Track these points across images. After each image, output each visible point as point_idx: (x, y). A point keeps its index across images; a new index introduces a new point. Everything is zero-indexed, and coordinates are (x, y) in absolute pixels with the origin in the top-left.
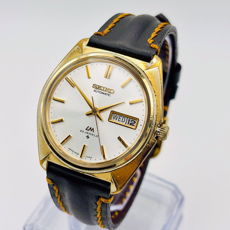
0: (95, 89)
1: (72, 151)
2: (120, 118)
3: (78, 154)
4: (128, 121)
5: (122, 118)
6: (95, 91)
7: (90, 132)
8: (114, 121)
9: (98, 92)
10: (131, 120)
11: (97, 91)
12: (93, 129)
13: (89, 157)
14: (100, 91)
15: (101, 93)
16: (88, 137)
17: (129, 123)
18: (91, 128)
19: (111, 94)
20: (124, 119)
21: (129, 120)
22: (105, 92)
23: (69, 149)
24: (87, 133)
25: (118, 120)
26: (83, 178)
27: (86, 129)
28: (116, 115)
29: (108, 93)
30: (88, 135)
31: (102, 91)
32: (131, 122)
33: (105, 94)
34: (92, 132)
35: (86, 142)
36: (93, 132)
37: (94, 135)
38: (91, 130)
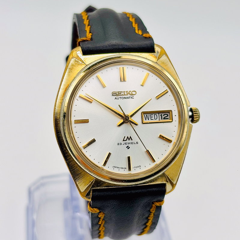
0: (115, 97)
1: (118, 168)
2: (152, 116)
3: (126, 168)
4: (160, 117)
5: (153, 116)
6: (116, 98)
7: (128, 141)
8: (147, 121)
9: (120, 98)
10: (163, 114)
11: (118, 98)
12: (130, 137)
13: (138, 167)
14: (122, 96)
15: (123, 98)
16: (128, 147)
17: (163, 118)
18: (128, 137)
19: (134, 96)
20: (156, 116)
21: (161, 115)
22: (127, 96)
23: (114, 168)
24: (126, 144)
25: (151, 119)
26: (134, 191)
27: (124, 140)
28: (147, 115)
29: (130, 96)
30: (128, 145)
31: (124, 96)
32: (164, 117)
33: (128, 98)
34: (130, 141)
35: (129, 153)
36: (132, 140)
37: (133, 143)
38: (129, 139)
